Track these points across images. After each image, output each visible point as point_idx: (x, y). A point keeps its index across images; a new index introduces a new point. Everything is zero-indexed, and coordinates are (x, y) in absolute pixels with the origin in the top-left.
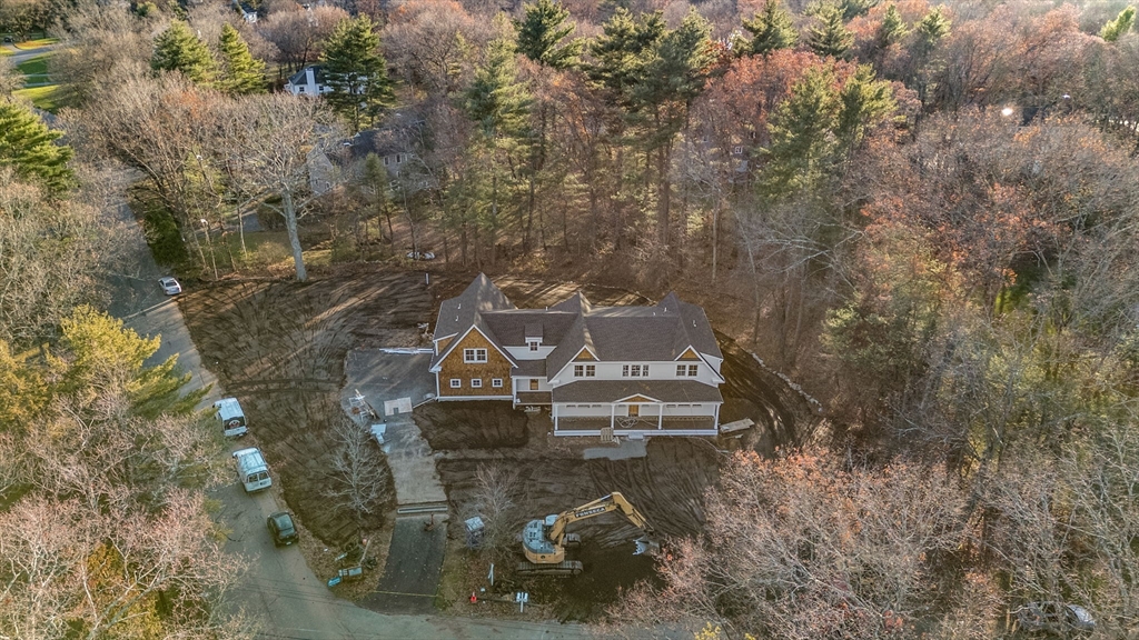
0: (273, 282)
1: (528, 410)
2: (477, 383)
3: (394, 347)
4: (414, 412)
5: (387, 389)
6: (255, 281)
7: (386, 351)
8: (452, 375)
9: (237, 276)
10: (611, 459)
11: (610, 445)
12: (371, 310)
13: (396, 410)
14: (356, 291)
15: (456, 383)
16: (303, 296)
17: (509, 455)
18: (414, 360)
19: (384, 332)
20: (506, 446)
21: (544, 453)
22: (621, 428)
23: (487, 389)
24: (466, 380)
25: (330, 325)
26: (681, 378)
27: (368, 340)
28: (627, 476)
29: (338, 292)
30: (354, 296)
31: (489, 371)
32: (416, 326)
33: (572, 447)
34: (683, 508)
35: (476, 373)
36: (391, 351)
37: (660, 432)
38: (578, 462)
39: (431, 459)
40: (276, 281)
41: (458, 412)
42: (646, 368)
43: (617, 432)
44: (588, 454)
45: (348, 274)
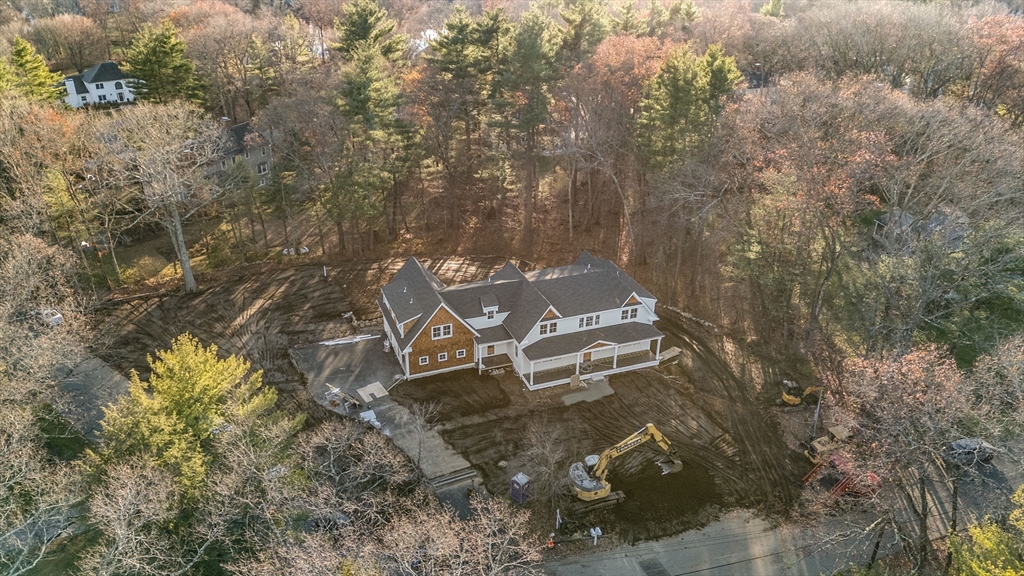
0: (161, 297)
1: (495, 373)
2: (443, 357)
3: (333, 338)
4: (391, 394)
5: (352, 379)
6: (140, 298)
7: (327, 343)
8: (421, 353)
9: (118, 297)
10: (589, 400)
11: (580, 389)
12: (286, 306)
13: (372, 395)
14: (257, 294)
15: (424, 360)
16: (203, 305)
17: (501, 415)
18: (360, 347)
19: (312, 327)
20: (495, 407)
21: (531, 407)
22: (584, 374)
23: (452, 361)
24: (433, 356)
25: (254, 328)
26: (625, 321)
27: (303, 337)
28: (610, 413)
29: (239, 295)
30: (258, 298)
31: (453, 345)
32: (340, 316)
33: (550, 397)
34: (670, 429)
35: (442, 348)
36: (331, 343)
37: (616, 370)
38: (564, 409)
39: (433, 432)
40: (165, 295)
41: (431, 387)
42: (598, 317)
43: (582, 377)
44: (568, 400)
45: (235, 278)
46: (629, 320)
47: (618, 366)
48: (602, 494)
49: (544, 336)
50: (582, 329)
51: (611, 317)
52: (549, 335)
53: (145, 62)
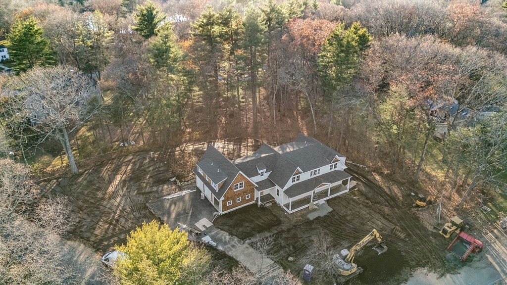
0: (57, 178)
1: (267, 205)
2: (239, 200)
3: (170, 194)
4: (214, 225)
5: (189, 218)
6: (45, 181)
7: (167, 197)
8: (228, 199)
10: (322, 216)
11: (314, 210)
12: (135, 178)
13: (204, 226)
14: (116, 171)
15: (230, 203)
16: (85, 182)
17: (279, 230)
18: (187, 198)
19: (155, 189)
20: (274, 226)
21: (293, 223)
22: (315, 201)
23: (244, 201)
24: (234, 200)
25: (121, 193)
26: (331, 170)
27: (152, 195)
28: (335, 222)
29: (105, 172)
30: (117, 174)
31: (244, 192)
32: (169, 180)
33: (301, 216)
34: (369, 227)
35: (239, 195)
36: (169, 197)
37: (329, 197)
38: (309, 223)
39: (246, 245)
40: (59, 178)
41: (235, 218)
42: (319, 170)
43: (315, 203)
44: (312, 217)
45: (98, 164)
46: (333, 170)
47: (331, 195)
48: (354, 270)
49: (294, 183)
50: (312, 177)
51: (325, 169)
52: (296, 182)
53: (20, 41)
